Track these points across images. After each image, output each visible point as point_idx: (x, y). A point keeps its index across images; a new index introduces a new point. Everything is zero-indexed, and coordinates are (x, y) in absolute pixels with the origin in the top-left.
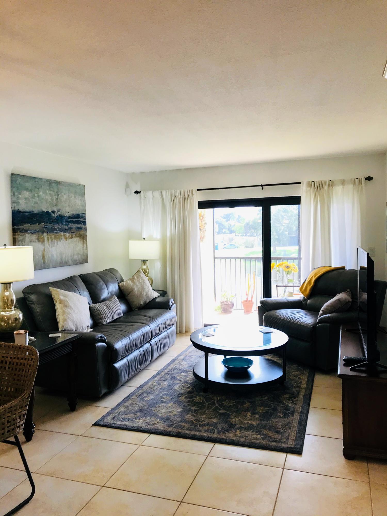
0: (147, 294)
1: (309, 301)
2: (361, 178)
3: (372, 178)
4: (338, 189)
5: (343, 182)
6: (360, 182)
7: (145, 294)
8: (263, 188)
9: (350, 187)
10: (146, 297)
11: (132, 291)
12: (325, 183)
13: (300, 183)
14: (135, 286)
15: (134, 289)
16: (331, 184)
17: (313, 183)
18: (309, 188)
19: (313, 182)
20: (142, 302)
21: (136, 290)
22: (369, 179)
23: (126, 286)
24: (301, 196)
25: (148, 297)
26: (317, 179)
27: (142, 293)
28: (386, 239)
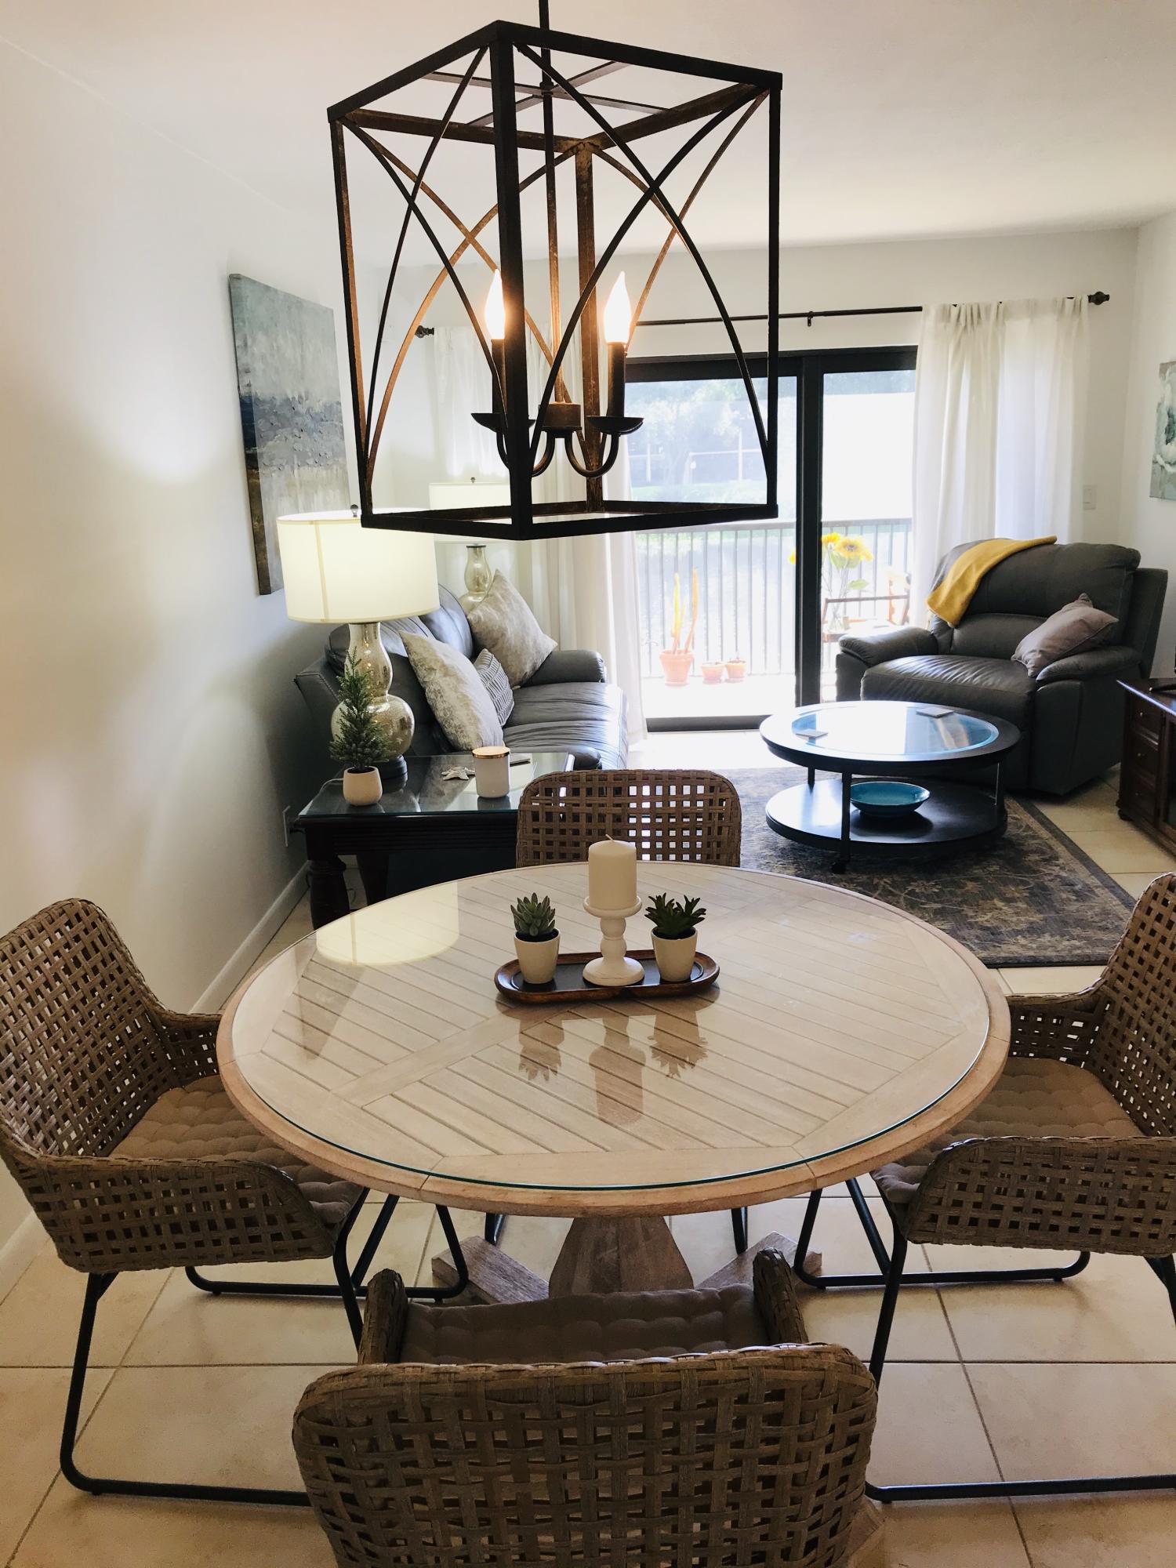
0: (535, 642)
1: (957, 633)
2: (1079, 298)
3: (1107, 298)
4: (1019, 329)
5: (1033, 309)
6: (1077, 308)
7: (531, 643)
8: (809, 322)
9: (1049, 321)
10: (534, 652)
11: (503, 635)
12: (988, 309)
13: (919, 309)
14: (507, 621)
15: (506, 630)
16: (1003, 312)
17: (955, 311)
18: (943, 324)
19: (955, 306)
20: (528, 669)
21: (510, 632)
22: (1098, 298)
23: (485, 623)
24: (916, 347)
25: (538, 652)
26: (967, 297)
27: (524, 641)
28: (1155, 462)
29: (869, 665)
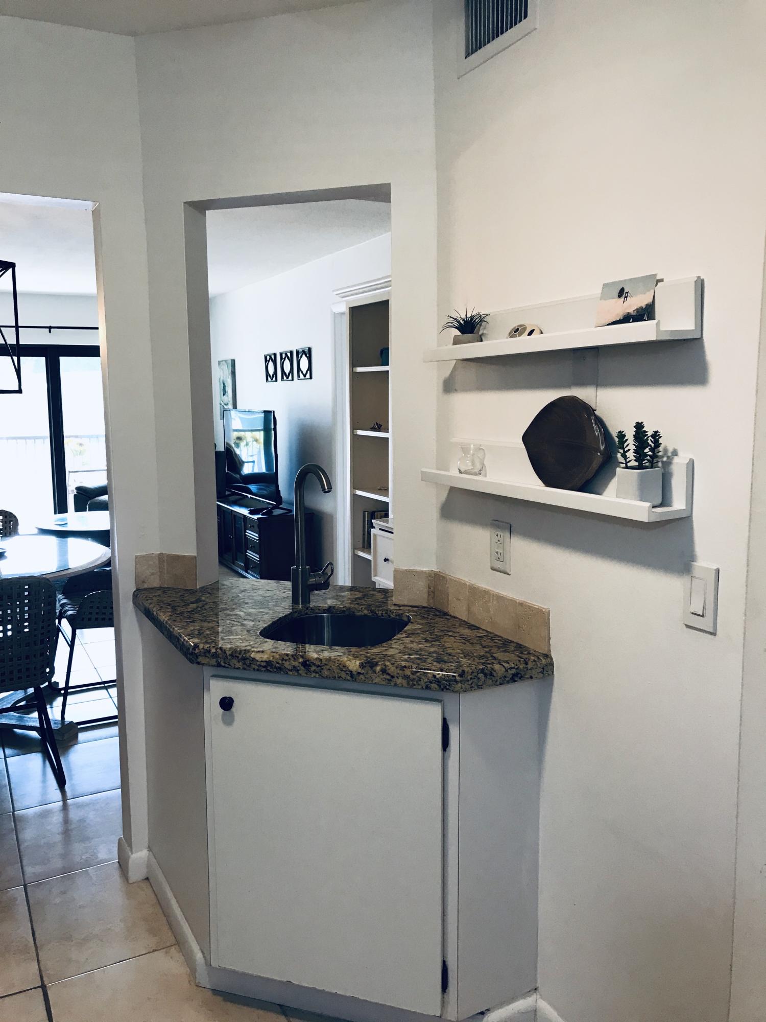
8: (50, 332)
24: (99, 346)
28: (220, 404)
29: (91, 498)
